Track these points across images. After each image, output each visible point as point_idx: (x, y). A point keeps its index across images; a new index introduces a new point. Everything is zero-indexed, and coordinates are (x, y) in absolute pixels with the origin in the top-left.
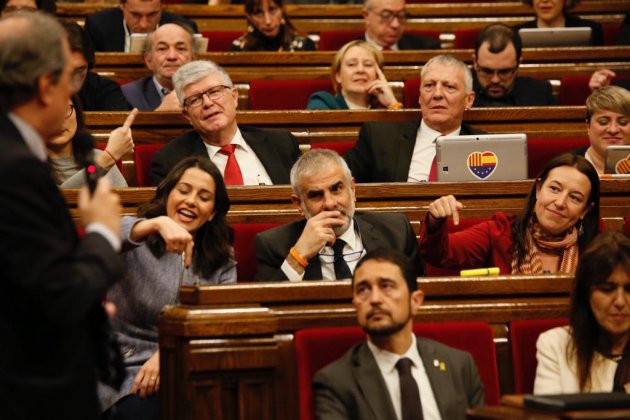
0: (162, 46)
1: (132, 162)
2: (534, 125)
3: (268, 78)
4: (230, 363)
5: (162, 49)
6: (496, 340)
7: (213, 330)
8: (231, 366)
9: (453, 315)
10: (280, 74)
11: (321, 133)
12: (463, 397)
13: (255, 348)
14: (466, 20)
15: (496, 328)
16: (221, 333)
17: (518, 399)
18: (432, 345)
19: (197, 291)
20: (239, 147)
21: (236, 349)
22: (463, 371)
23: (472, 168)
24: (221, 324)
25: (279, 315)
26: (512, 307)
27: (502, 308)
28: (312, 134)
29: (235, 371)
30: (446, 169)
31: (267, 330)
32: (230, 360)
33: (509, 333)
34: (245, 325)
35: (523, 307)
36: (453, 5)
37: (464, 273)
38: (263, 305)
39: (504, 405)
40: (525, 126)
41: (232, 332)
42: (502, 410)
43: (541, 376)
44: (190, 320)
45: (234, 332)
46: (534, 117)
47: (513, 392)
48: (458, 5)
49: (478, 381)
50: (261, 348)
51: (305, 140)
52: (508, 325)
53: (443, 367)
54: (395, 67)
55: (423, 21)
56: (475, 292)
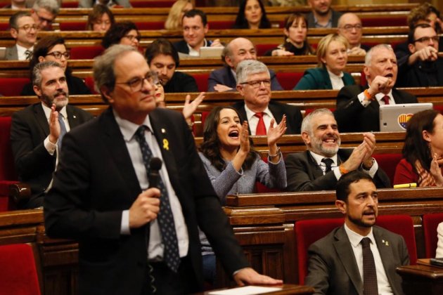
0: (242, 51)
1: (200, 122)
2: (438, 98)
3: (280, 71)
4: (257, 241)
5: (242, 53)
6: (415, 226)
7: (246, 222)
8: (258, 243)
9: (390, 211)
10: (287, 69)
11: (311, 104)
12: (399, 261)
13: (272, 232)
14: (398, 36)
15: (414, 219)
16: (251, 223)
17: (427, 261)
18: (381, 230)
19: (237, 198)
20: (266, 114)
21: (260, 232)
22: (399, 246)
23: (401, 124)
24: (251, 217)
25: (286, 212)
26: (425, 206)
27: (418, 206)
28: (307, 104)
29: (260, 245)
30: (385, 124)
31: (279, 221)
32: (257, 238)
33: (423, 221)
34: (265, 218)
35: (431, 206)
36: (390, 28)
37: (396, 186)
38: (277, 206)
39: (419, 264)
40: (432, 98)
41: (258, 223)
42: (418, 267)
43: (440, 247)
44: (233, 215)
45: (259, 223)
46: (437, 93)
47: (425, 257)
48: (393, 28)
49: (406, 253)
50: (275, 232)
51: (303, 108)
52: (422, 216)
53: (387, 244)
54: (356, 64)
55: (372, 37)
56: (402, 197)
